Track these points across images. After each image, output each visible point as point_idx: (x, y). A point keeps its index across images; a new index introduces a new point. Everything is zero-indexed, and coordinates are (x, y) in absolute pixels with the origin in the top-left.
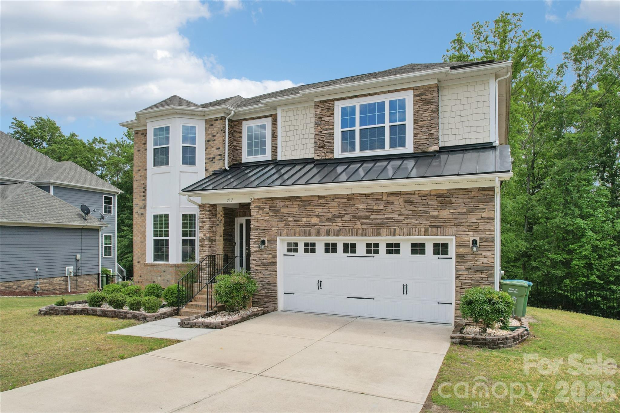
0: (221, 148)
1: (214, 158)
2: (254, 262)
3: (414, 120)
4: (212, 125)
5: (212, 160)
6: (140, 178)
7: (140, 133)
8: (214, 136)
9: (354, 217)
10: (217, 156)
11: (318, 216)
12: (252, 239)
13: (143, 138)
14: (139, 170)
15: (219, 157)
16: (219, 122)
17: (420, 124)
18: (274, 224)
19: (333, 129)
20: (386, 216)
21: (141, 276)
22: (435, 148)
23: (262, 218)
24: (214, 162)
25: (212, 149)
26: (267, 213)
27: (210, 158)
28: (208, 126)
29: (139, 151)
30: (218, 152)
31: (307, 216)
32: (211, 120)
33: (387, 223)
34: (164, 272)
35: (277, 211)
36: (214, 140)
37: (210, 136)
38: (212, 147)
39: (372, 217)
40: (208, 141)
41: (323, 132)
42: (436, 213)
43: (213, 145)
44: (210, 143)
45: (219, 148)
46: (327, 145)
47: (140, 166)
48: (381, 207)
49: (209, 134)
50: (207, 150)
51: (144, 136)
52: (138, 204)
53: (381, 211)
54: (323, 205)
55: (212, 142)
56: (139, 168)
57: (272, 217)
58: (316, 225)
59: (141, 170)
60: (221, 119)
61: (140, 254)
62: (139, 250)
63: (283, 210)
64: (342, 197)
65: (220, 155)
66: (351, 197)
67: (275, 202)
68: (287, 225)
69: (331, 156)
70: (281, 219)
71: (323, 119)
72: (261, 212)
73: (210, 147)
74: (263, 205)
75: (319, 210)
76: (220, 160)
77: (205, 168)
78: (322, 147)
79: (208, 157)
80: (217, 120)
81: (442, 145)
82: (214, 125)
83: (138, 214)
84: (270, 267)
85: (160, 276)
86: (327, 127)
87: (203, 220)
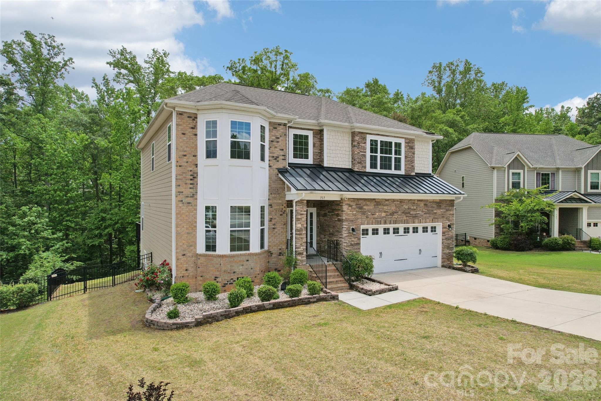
0: (285, 150)
1: (278, 157)
2: (345, 244)
3: (405, 156)
4: (276, 128)
5: (276, 159)
6: (186, 164)
7: (186, 115)
8: (278, 138)
9: (403, 213)
10: (280, 156)
11: (385, 212)
12: (344, 227)
13: (191, 121)
14: (185, 156)
15: (283, 157)
16: (282, 127)
17: (408, 159)
18: (359, 217)
19: (365, 152)
20: (417, 212)
21: (186, 270)
22: (413, 174)
23: (351, 213)
24: (278, 161)
25: (276, 149)
26: (355, 209)
27: (273, 157)
28: (272, 128)
29: (184, 134)
30: (282, 153)
31: (380, 211)
32: (275, 123)
33: (417, 216)
34: (247, 261)
35: (361, 208)
36: (278, 142)
37: (274, 138)
38: (276, 147)
39: (411, 213)
40: (272, 141)
41: (360, 153)
42: (435, 212)
43: (276, 146)
44: (274, 143)
45: (283, 150)
46: (363, 163)
47: (185, 151)
48: (415, 208)
49: (273, 136)
50: (271, 149)
51: (191, 119)
52: (182, 192)
53: (415, 210)
54: (387, 205)
55: (276, 143)
56: (185, 153)
57: (358, 212)
58: (384, 217)
59: (187, 156)
60: (284, 125)
61: (185, 246)
62: (184, 242)
63: (364, 207)
64: (397, 200)
65: (283, 156)
66: (401, 201)
67: (360, 202)
68: (367, 217)
69: (365, 170)
70: (364, 213)
71: (360, 144)
72: (350, 208)
73: (273, 147)
74: (351, 203)
75: (385, 208)
76: (283, 159)
77: (269, 164)
78: (360, 163)
79: (272, 155)
80: (281, 125)
81: (416, 171)
82: (278, 128)
83: (183, 203)
84: (356, 247)
85: (243, 265)
86: (363, 150)
87: (301, 213)
